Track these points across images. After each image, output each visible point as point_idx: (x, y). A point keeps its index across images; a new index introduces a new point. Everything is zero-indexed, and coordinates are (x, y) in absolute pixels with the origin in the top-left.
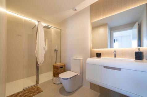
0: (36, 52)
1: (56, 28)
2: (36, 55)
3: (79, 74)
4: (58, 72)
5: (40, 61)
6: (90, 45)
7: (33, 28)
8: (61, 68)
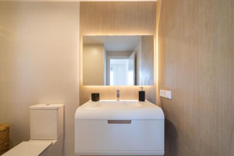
3: (54, 142)
6: (79, 77)
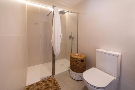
0: (52, 41)
1: (71, 12)
2: (52, 44)
3: (115, 78)
4: (78, 66)
5: (57, 52)
7: (48, 15)
8: (82, 61)
